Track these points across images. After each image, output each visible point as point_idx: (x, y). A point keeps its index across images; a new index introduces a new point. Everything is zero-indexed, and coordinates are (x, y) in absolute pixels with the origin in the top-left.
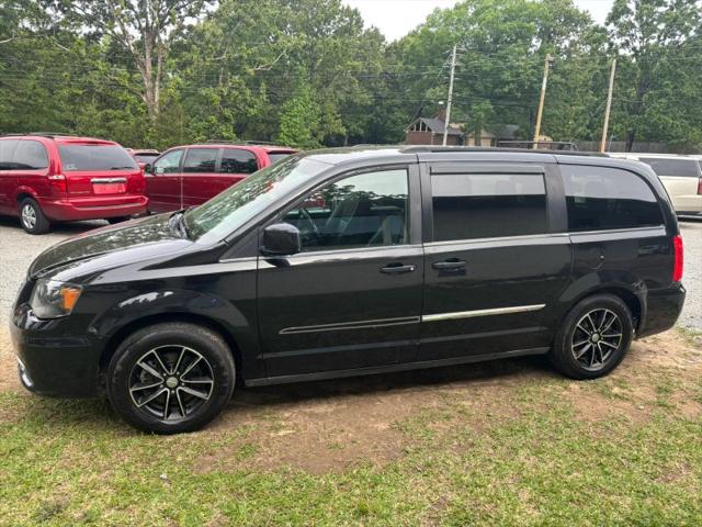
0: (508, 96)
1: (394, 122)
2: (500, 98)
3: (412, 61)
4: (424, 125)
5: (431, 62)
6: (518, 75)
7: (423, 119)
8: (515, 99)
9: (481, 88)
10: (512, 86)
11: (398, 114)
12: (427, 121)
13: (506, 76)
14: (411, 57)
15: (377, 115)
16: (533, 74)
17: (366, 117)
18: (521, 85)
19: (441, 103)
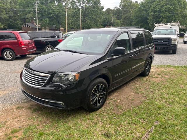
0: (52, 17)
1: (17, 24)
2: (50, 17)
3: (22, 6)
4: (27, 25)
5: (28, 7)
6: (54, 11)
7: (27, 23)
8: (54, 18)
9: (45, 15)
10: (53, 14)
11: (18, 22)
12: (28, 24)
13: (51, 11)
14: (21, 4)
15: (11, 22)
16: (58, 11)
17: (7, 23)
18: (55, 14)
19: (35, 18)
